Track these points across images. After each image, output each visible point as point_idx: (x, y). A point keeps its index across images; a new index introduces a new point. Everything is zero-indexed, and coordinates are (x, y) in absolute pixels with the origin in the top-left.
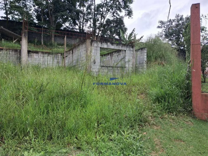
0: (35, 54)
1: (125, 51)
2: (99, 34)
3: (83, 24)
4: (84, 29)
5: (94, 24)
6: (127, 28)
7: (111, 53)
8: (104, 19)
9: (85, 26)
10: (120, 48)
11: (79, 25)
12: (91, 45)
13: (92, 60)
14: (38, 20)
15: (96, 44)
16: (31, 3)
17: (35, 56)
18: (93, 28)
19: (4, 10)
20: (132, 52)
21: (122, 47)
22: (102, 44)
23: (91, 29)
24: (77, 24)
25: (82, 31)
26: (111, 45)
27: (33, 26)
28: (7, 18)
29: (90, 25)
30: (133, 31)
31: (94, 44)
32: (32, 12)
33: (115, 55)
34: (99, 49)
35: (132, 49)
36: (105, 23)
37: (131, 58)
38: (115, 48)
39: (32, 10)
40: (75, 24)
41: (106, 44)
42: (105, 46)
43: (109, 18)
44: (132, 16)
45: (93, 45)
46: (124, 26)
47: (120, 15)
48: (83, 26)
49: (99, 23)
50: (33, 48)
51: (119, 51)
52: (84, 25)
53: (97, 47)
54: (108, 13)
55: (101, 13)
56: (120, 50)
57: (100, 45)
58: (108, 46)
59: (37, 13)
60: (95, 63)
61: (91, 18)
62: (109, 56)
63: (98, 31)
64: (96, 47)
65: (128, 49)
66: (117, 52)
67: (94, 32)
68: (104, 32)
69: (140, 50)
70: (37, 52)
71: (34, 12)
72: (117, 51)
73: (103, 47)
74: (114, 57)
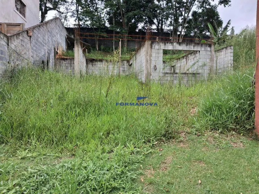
1: (199, 51)
2: (181, 32)
3: (162, 22)
4: (163, 28)
5: (176, 20)
6: (222, 20)
7: (186, 56)
8: (190, 11)
9: (165, 24)
10: (191, 48)
11: (157, 23)
12: (151, 47)
13: (152, 66)
14: (110, 24)
15: (157, 46)
16: (102, 5)
18: (174, 26)
19: (74, 17)
20: (209, 53)
21: (194, 46)
22: (165, 44)
23: (172, 28)
24: (154, 23)
25: (160, 31)
26: (178, 45)
27: (103, 31)
28: (79, 25)
29: (171, 22)
30: (228, 23)
31: (155, 46)
32: (104, 15)
33: (191, 57)
34: (162, 51)
35: (209, 49)
37: (208, 60)
38: (184, 49)
39: (104, 13)
40: (152, 23)
41: (171, 44)
42: (169, 47)
43: (197, 11)
44: (229, 3)
45: (153, 48)
47: (211, 4)
48: (162, 25)
49: (183, 19)
52: (164, 23)
53: (158, 49)
54: (193, 3)
55: (185, 4)
56: (196, 51)
57: (163, 46)
58: (173, 47)
59: (110, 15)
60: (155, 70)
61: (171, 14)
62: (185, 60)
63: (181, 28)
64: (157, 50)
65: (203, 49)
66: (193, 54)
67: (176, 30)
69: (225, 49)
70: (101, 61)
71: (106, 15)
72: (192, 52)
73: (166, 49)
74: (190, 61)
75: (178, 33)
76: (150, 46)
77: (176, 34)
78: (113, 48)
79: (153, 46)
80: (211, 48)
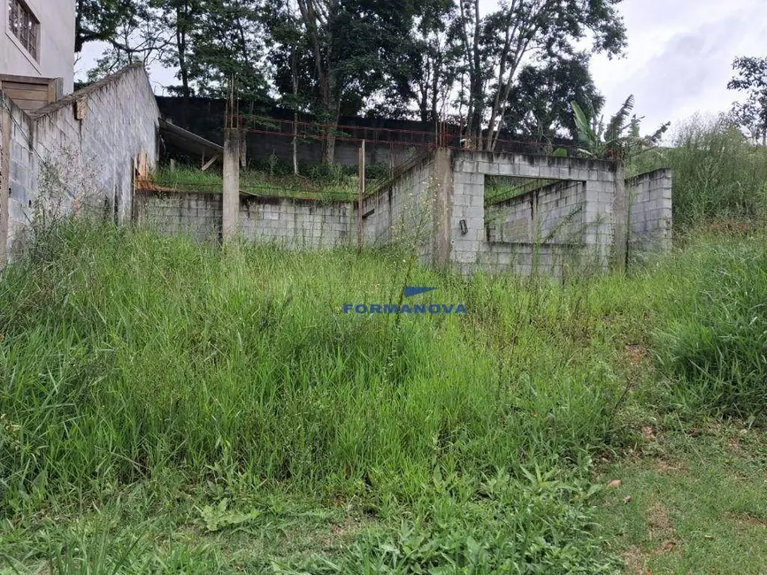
0: (269, 208)
1: (584, 182)
2: (491, 124)
3: (436, 92)
4: (438, 110)
5: (476, 88)
6: (601, 95)
7: (531, 194)
8: (514, 67)
9: (444, 100)
10: (563, 173)
11: (420, 96)
12: (452, 168)
13: (455, 221)
14: (281, 91)
15: (468, 164)
16: (260, 34)
17: (269, 213)
18: (470, 105)
19: (175, 65)
20: (611, 188)
21: (570, 168)
22: (491, 160)
23: (465, 110)
24: (414, 96)
25: (430, 118)
26: (527, 163)
27: (263, 110)
28: (185, 89)
29: (462, 94)
30: (626, 105)
31: (461, 165)
32: (263, 64)
33: (547, 199)
34: (481, 180)
35: (610, 177)
36: (516, 83)
37: (608, 209)
38: (542, 176)
39: (263, 59)
40: (407, 94)
41: (506, 160)
42: (503, 168)
43: (533, 65)
44: (622, 48)
45: (458, 169)
46: (591, 89)
47: (575, 51)
48: (435, 101)
49: (494, 86)
50: (263, 187)
51: (559, 185)
52: (439, 95)
53: (472, 174)
54: (526, 44)
55: (502, 46)
56: (564, 180)
57: (484, 166)
58: (514, 170)
59: (279, 66)
60: (464, 233)
61: (462, 70)
62: (526, 206)
63: (490, 112)
64: (468, 176)
65: (594, 177)
66: (554, 190)
67: (476, 118)
68: (512, 117)
69: (647, 179)
70: (274, 201)
71: (269, 64)
72: (553, 185)
73: (494, 172)
74: (543, 208)
75: (484, 127)
76: (447, 165)
77: (479, 128)
78: (292, 162)
79: (458, 163)
80: (615, 175)
